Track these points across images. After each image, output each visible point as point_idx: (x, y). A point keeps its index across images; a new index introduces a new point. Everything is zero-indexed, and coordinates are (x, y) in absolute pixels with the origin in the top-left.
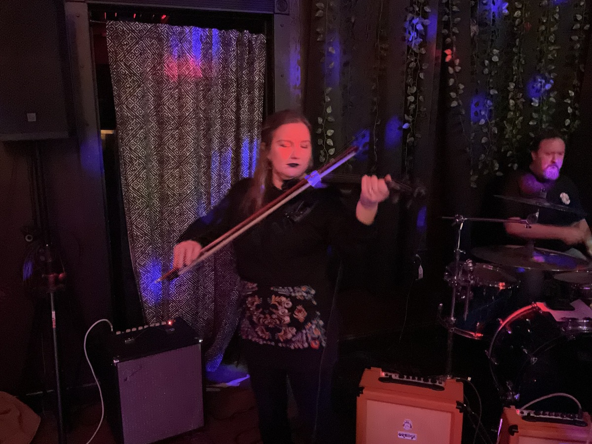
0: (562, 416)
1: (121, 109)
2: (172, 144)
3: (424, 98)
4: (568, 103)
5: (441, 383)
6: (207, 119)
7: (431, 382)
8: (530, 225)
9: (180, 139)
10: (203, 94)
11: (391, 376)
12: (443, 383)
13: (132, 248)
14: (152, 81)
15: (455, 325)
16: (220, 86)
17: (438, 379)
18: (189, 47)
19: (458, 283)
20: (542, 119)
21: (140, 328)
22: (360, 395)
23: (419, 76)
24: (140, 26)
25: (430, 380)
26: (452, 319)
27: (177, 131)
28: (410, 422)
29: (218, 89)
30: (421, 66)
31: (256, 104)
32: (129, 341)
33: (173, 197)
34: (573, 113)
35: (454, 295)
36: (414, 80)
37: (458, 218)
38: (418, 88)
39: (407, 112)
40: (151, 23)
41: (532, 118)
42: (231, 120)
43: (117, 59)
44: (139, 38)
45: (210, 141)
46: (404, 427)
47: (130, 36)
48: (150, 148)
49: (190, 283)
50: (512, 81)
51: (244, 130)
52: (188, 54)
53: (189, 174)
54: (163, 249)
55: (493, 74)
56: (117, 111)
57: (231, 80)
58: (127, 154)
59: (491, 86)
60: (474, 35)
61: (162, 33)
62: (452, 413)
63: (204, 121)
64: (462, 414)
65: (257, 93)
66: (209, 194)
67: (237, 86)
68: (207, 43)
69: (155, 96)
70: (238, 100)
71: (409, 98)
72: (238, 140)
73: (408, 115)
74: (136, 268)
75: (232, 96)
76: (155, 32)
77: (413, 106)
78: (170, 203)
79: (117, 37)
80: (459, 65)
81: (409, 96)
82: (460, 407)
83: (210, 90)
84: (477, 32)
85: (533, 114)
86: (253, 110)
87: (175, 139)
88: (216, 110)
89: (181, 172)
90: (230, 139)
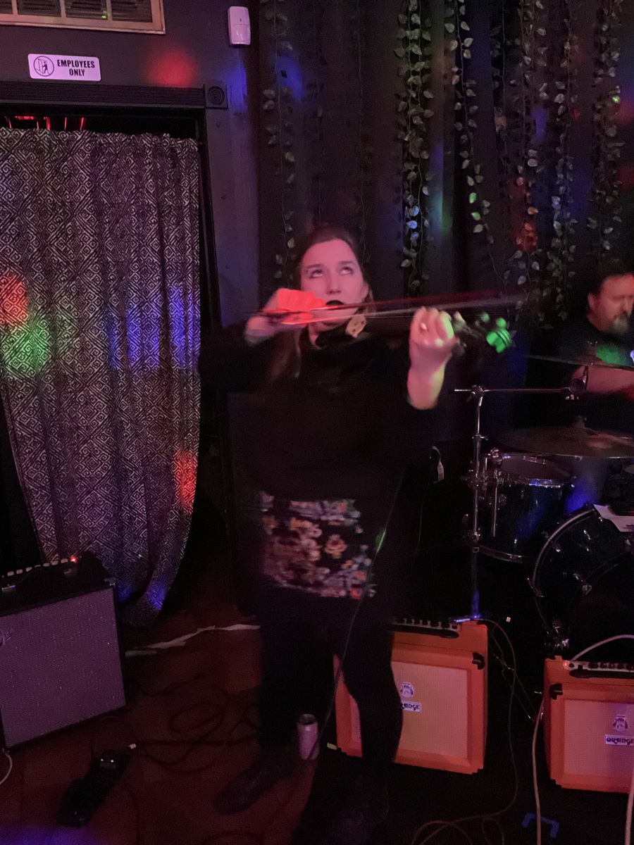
3: (431, 223)
5: (455, 627)
6: (117, 263)
7: (442, 626)
9: (78, 294)
10: (109, 228)
12: (458, 627)
13: (16, 455)
14: (32, 213)
16: (134, 216)
17: (453, 622)
18: (83, 160)
19: (480, 483)
21: (28, 570)
23: (421, 192)
24: (9, 134)
25: (440, 623)
26: (476, 534)
27: (74, 282)
28: (410, 686)
29: (131, 220)
30: (424, 176)
31: (188, 241)
33: (72, 379)
35: (476, 500)
36: (415, 196)
37: (475, 389)
38: (422, 209)
39: (408, 244)
40: (26, 129)
42: (153, 263)
45: (124, 295)
46: (403, 694)
49: (107, 502)
50: (556, 195)
51: (172, 278)
52: (81, 171)
53: (95, 344)
54: (65, 454)
55: (530, 186)
57: (148, 205)
59: (529, 202)
60: (501, 130)
61: (41, 142)
62: (469, 672)
63: (114, 266)
64: (481, 671)
65: (188, 223)
66: (129, 372)
67: (160, 215)
68: (110, 154)
69: (38, 233)
70: (161, 233)
71: (409, 224)
72: (164, 290)
73: (409, 248)
74: (24, 483)
75: (151, 229)
76: (32, 141)
77: (415, 235)
78: (70, 388)
80: (480, 174)
81: (408, 220)
82: (480, 662)
83: (117, 222)
84: (505, 126)
86: (185, 248)
87: (71, 294)
88: (129, 251)
89: (83, 342)
90: (154, 291)
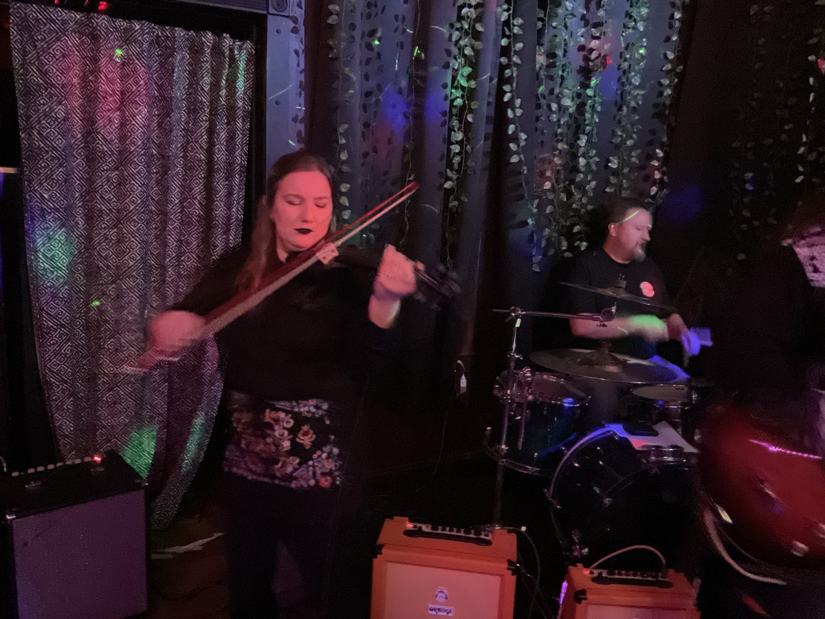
0: (642, 576)
1: (30, 135)
2: (108, 192)
3: (472, 148)
4: (654, 166)
5: (486, 536)
6: (163, 157)
7: (475, 534)
8: (606, 323)
9: (120, 184)
10: (158, 121)
11: (420, 528)
12: (490, 535)
13: (39, 347)
14: (80, 97)
15: (507, 455)
16: (184, 111)
17: (484, 530)
18: (139, 50)
19: (511, 399)
20: (621, 185)
21: (51, 467)
22: (379, 556)
23: (466, 118)
24: (64, 14)
25: (473, 531)
26: (503, 447)
27: (116, 172)
28: (445, 591)
29: (180, 115)
30: (469, 104)
31: (238, 141)
32: (32, 485)
33: (105, 271)
34: (661, 179)
35: (507, 414)
36: (460, 122)
37: (514, 311)
38: (465, 134)
39: (450, 165)
40: (82, 12)
41: (608, 183)
42: (200, 160)
43: (26, 60)
44: (61, 31)
45: (165, 190)
46: (437, 599)
47: (47, 27)
48: (73, 196)
49: (130, 400)
50: (584, 133)
51: (219, 177)
52: (137, 61)
53: (133, 237)
54: (89, 348)
55: (562, 123)
56: (23, 138)
57: (202, 103)
58: (35, 203)
59: (560, 138)
60: (540, 68)
61: (99, 28)
62: (502, 576)
63: (159, 159)
64: (515, 577)
65: (239, 124)
66: (163, 267)
67: (211, 113)
68: (167, 47)
69: (84, 118)
70: (211, 132)
71: (453, 147)
72: (209, 190)
73: (451, 170)
74: (44, 376)
75: (202, 126)
76: (88, 25)
77: (457, 159)
78: (102, 280)
79: (27, 28)
80: (520, 108)
81: (454, 144)
82: (512, 567)
83: (168, 115)
84: (545, 64)
85: (611, 177)
86: (235, 148)
87: (112, 184)
88: (176, 146)
89: (120, 233)
90: (198, 188)
